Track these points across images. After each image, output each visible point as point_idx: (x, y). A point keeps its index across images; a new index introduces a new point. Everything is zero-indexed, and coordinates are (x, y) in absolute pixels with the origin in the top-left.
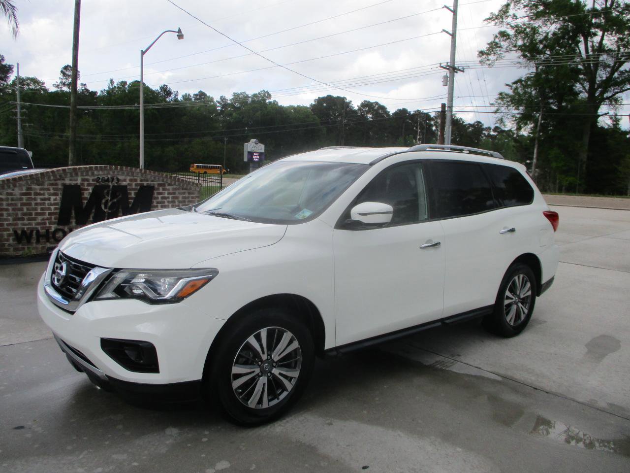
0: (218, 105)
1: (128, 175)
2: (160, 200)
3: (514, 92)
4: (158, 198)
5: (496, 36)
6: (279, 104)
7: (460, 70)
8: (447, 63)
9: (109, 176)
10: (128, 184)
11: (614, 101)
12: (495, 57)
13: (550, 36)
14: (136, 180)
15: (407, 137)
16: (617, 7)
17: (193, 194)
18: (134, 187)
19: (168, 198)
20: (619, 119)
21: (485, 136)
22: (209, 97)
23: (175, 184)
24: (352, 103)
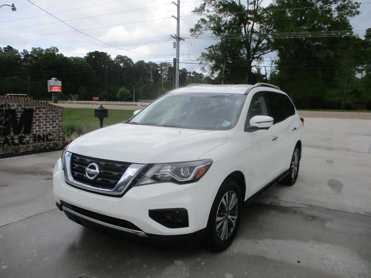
0: (22, 55)
1: (16, 102)
2: (37, 118)
3: (210, 53)
4: (36, 117)
5: (199, 21)
6: (65, 56)
7: (182, 39)
8: (176, 35)
9: (3, 103)
10: (16, 108)
11: (259, 58)
12: (199, 33)
13: (228, 23)
14: (21, 106)
15: (145, 76)
16: (260, 10)
17: (58, 113)
18: (20, 110)
19: (43, 117)
20: (260, 69)
21: (188, 77)
22: (15, 50)
23: (47, 108)
24: (111, 56)
